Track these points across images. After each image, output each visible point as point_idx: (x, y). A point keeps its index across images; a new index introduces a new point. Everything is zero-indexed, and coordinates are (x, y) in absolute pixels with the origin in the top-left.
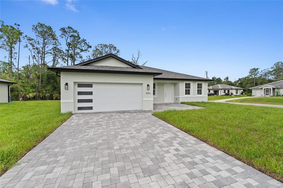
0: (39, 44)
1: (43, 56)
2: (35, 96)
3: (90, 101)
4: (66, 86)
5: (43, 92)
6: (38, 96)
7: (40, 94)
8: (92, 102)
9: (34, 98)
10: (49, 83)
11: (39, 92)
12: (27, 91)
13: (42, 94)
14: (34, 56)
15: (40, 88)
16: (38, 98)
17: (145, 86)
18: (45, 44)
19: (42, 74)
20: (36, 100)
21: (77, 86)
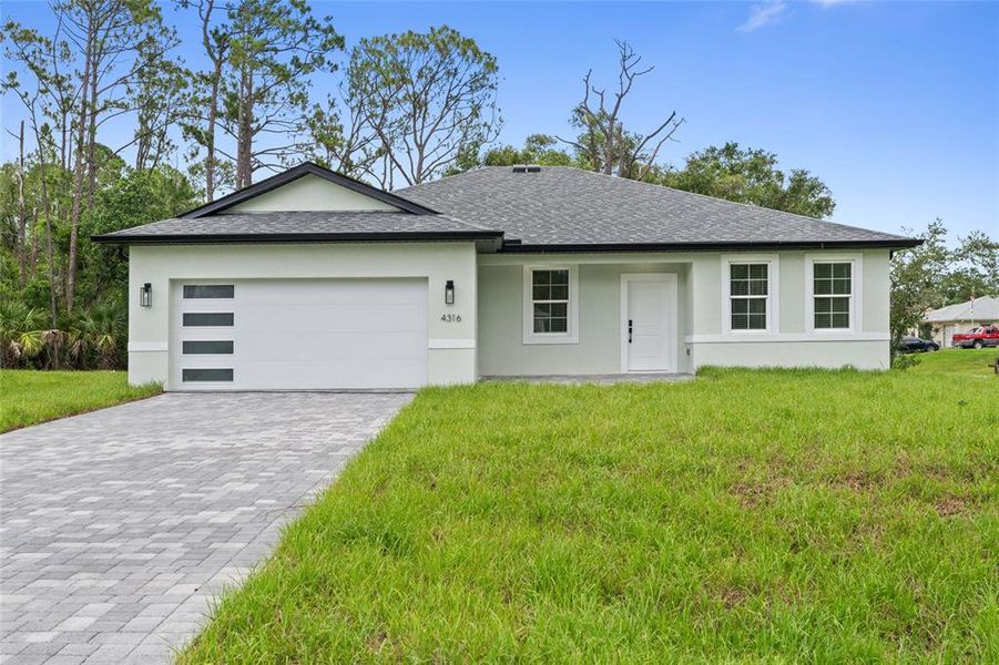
0: (66, 55)
1: (88, 124)
2: (44, 349)
3: (226, 347)
4: (146, 295)
5: (82, 328)
6: (60, 350)
7: (72, 338)
8: (232, 352)
9: (40, 360)
10: (114, 276)
11: (65, 327)
12: (13, 322)
13: (81, 337)
14: (46, 129)
15: (69, 307)
16: (62, 361)
17: (437, 286)
18: (95, 53)
19: (78, 228)
20: (51, 368)
21: (180, 292)
